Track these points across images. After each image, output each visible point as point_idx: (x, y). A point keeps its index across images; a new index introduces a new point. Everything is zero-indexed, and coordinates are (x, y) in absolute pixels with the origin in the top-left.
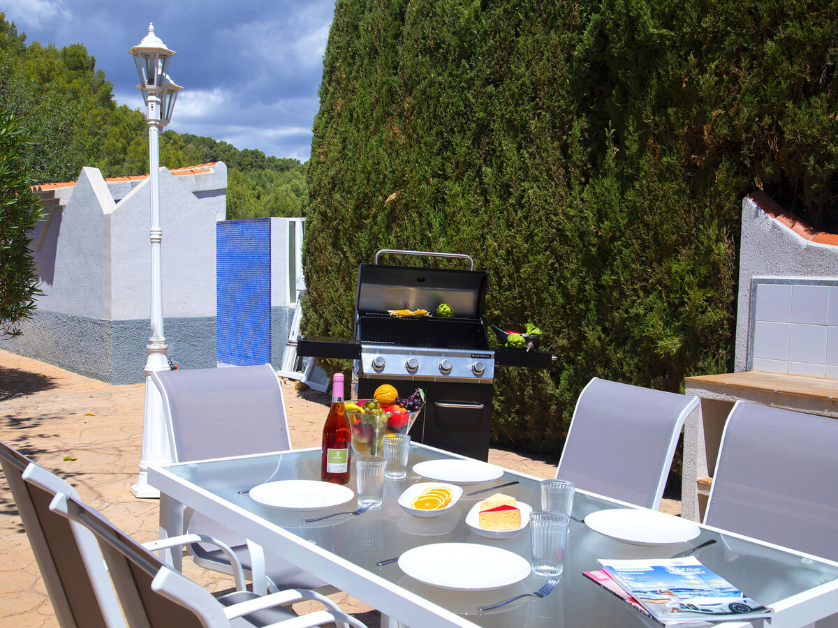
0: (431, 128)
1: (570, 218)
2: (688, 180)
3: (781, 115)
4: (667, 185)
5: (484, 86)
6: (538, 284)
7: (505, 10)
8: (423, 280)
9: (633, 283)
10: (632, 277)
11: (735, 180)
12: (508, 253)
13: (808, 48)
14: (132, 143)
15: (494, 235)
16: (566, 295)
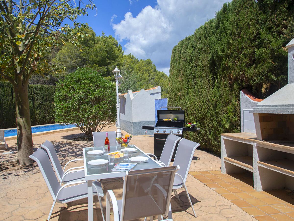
0: (186, 78)
1: (210, 97)
2: (230, 87)
3: (245, 71)
4: (226, 89)
5: (194, 68)
6: (205, 112)
7: (197, 50)
8: (172, 113)
9: (221, 112)
10: (221, 110)
11: (238, 87)
12: (200, 105)
13: (249, 55)
14: (161, 80)
15: (197, 101)
16: (211, 115)
